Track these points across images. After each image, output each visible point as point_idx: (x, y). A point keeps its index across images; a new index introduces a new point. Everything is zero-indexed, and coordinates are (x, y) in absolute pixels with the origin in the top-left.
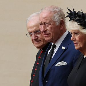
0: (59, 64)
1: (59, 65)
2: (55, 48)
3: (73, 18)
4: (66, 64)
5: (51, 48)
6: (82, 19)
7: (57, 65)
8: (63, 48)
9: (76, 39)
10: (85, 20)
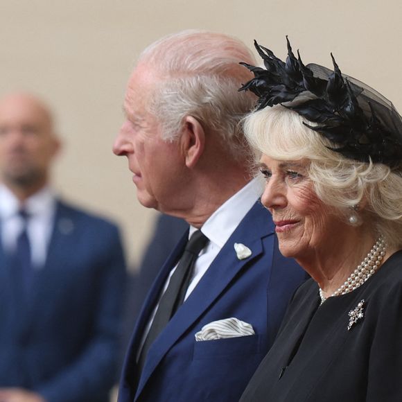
0: (212, 331)
1: (212, 337)
2: (204, 253)
3: (281, 95)
4: (250, 332)
6: (330, 103)
7: (203, 334)
8: (242, 251)
9: (287, 203)
10: (348, 109)
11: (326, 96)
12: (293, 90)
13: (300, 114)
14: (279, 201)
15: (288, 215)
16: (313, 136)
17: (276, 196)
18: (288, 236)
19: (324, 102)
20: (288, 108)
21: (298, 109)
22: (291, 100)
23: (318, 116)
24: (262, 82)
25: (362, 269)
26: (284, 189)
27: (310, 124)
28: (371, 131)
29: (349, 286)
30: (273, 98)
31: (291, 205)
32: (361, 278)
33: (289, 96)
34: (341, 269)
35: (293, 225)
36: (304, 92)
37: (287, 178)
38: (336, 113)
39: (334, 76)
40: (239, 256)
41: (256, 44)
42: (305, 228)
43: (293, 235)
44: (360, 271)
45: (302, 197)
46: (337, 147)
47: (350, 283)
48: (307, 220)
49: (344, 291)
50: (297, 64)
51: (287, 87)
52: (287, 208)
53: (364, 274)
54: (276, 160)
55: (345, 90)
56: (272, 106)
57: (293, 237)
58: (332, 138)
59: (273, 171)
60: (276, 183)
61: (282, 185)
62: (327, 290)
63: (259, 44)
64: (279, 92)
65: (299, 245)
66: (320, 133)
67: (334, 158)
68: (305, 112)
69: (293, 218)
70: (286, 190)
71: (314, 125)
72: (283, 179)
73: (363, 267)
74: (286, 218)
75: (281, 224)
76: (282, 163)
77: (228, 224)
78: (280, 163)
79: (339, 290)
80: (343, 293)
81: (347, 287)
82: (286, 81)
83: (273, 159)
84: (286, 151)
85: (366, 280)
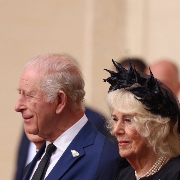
2: (54, 154)
3: (125, 84)
5: (45, 153)
6: (147, 89)
8: (75, 153)
9: (125, 133)
10: (156, 92)
11: (146, 86)
12: (130, 82)
13: (133, 93)
14: (121, 132)
15: (125, 138)
16: (139, 103)
17: (120, 129)
18: (124, 148)
19: (144, 88)
20: (128, 90)
21: (132, 91)
22: (129, 87)
23: (141, 95)
24: (115, 78)
25: (157, 165)
26: (123, 126)
27: (138, 98)
28: (165, 103)
29: (151, 172)
30: (121, 86)
31: (127, 134)
32: (156, 169)
33: (129, 85)
34: (147, 164)
35: (127, 144)
36: (135, 83)
37: (125, 122)
38: (150, 94)
39: (150, 77)
40: (74, 156)
41: (113, 61)
42: (133, 145)
43: (127, 148)
44: (156, 166)
45: (132, 131)
46: (149, 109)
47: (151, 171)
48: (134, 142)
49: (148, 174)
50: (133, 70)
51: (127, 81)
52: (125, 135)
53: (157, 167)
54: (121, 113)
55: (155, 84)
56: (120, 89)
57: (127, 149)
58: (148, 105)
59: (119, 118)
60: (120, 124)
61: (123, 124)
62: (139, 174)
63: (114, 61)
64: (124, 83)
65: (129, 153)
66: (142, 102)
67: (148, 114)
68: (136, 92)
69: (127, 140)
70: (125, 127)
71: (139, 98)
72: (124, 122)
73: (157, 164)
74: (124, 140)
75: (122, 142)
76: (124, 115)
77: (67, 141)
78: (123, 115)
79: (146, 174)
80: (148, 176)
81: (150, 173)
82: (127, 78)
83: (119, 113)
84: (126, 110)
85: (158, 170)
